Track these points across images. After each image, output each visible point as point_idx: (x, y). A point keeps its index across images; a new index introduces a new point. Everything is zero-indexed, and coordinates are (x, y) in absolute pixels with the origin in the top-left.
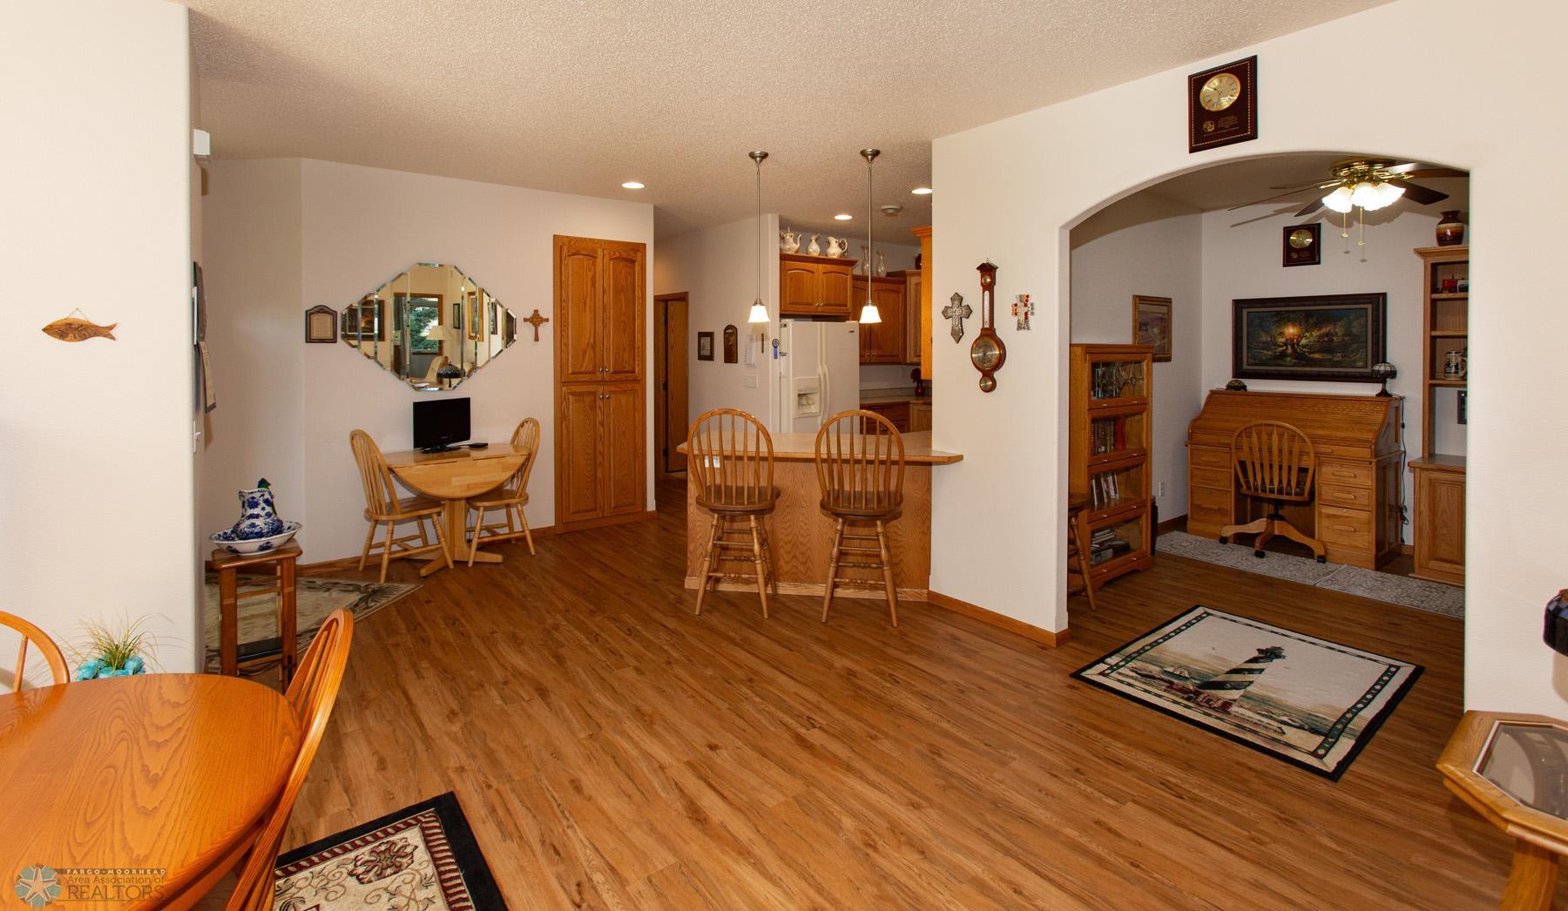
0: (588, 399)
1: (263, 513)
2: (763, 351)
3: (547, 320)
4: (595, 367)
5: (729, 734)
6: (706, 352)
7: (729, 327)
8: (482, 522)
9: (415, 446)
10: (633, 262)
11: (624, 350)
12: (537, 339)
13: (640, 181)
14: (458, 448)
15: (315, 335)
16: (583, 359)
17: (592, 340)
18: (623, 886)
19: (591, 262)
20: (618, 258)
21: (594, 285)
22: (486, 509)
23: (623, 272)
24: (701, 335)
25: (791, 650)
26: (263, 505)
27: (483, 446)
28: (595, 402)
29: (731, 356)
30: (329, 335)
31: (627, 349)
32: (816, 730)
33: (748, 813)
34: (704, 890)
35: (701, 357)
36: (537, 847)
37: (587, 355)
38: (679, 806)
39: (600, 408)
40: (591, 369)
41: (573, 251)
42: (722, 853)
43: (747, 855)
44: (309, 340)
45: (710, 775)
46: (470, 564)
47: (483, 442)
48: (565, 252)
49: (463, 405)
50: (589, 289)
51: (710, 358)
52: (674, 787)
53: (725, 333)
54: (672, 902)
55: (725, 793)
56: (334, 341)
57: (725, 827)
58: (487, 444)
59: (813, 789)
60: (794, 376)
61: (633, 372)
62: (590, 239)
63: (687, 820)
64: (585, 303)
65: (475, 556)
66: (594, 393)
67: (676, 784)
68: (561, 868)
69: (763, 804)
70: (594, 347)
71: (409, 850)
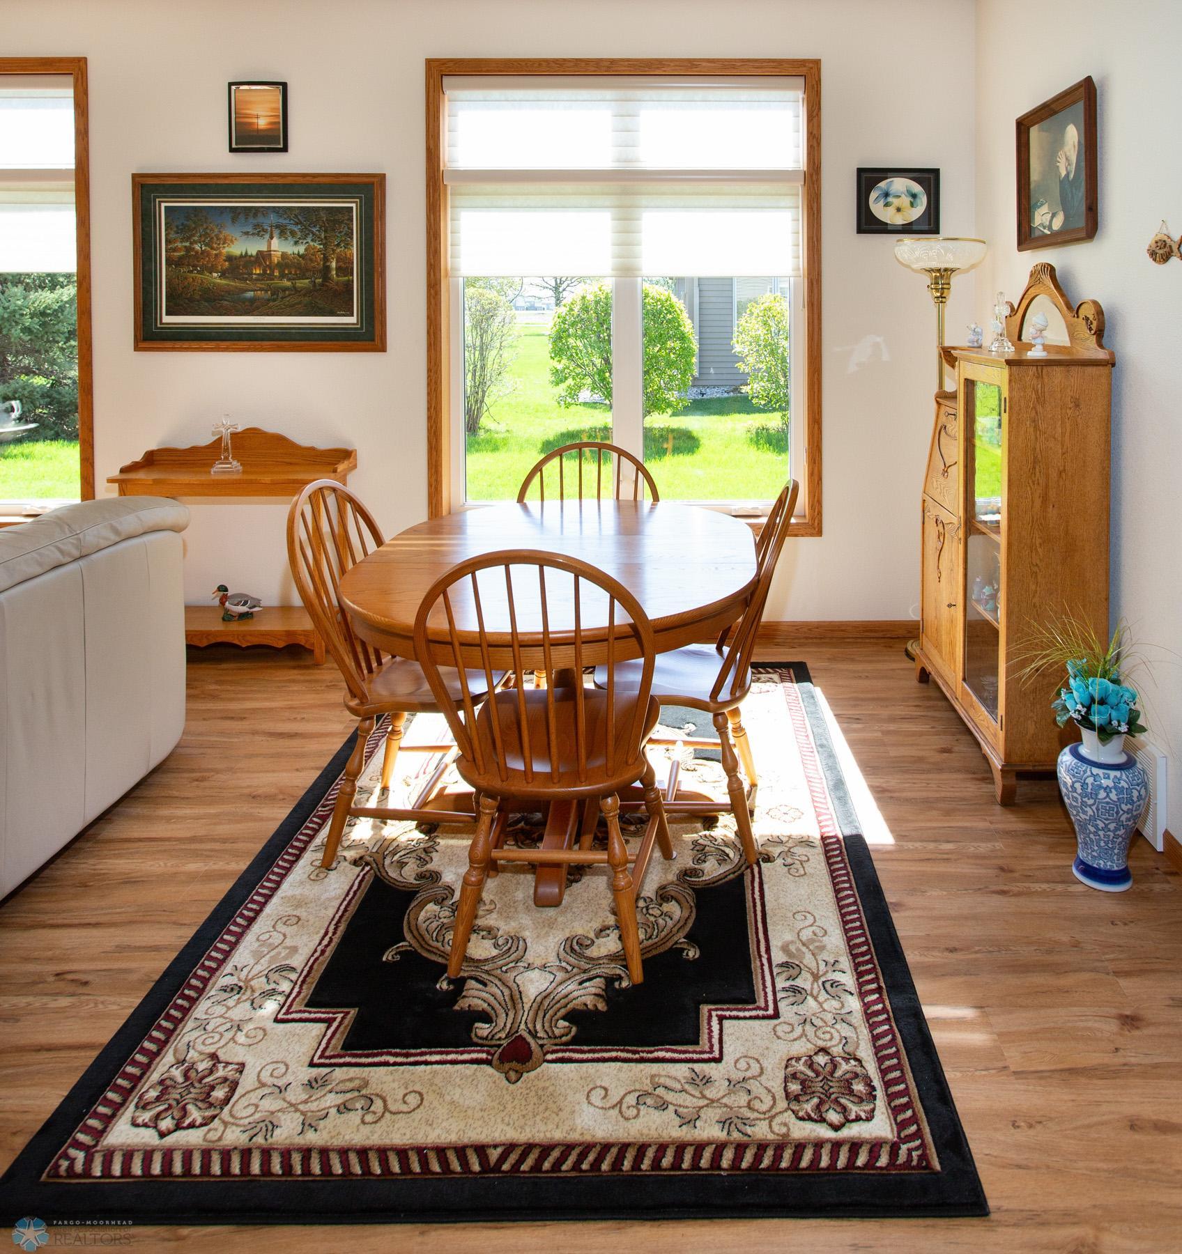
71: (833, 1117)
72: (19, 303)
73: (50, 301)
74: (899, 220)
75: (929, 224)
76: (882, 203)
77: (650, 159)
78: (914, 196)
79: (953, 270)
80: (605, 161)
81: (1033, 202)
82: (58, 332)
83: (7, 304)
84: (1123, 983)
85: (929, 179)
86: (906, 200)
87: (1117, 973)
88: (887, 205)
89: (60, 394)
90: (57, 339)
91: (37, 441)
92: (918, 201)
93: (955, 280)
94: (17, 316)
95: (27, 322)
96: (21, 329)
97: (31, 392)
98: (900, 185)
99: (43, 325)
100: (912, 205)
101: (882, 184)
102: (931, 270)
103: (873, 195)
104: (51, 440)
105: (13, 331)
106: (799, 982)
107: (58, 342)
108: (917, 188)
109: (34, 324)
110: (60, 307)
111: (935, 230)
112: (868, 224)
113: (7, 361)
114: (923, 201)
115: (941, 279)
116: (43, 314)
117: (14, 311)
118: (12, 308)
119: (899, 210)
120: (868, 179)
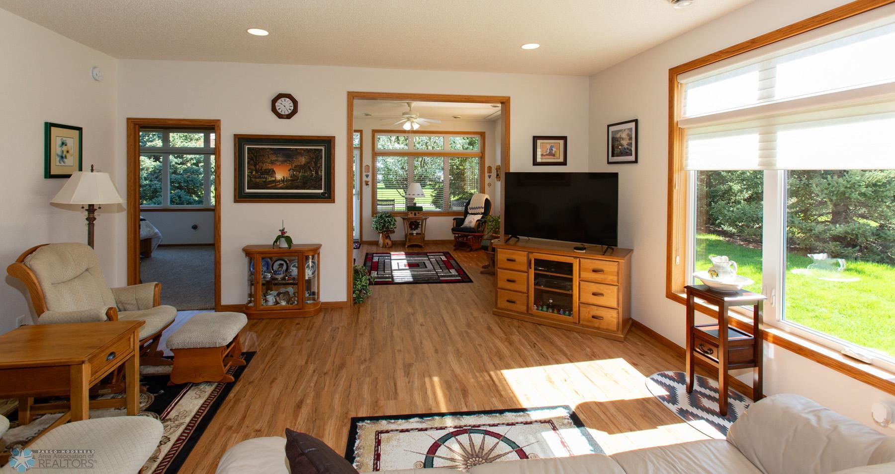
72: (858, 178)
73: (880, 178)
82: (886, 197)
83: (849, 179)
89: (886, 234)
90: (885, 200)
91: (868, 261)
94: (856, 186)
95: (863, 190)
96: (859, 194)
97: (864, 231)
99: (875, 192)
104: (878, 262)
105: (853, 195)
107: (886, 202)
109: (869, 191)
110: (888, 181)
113: (850, 210)
116: (875, 185)
117: (854, 183)
118: (853, 181)
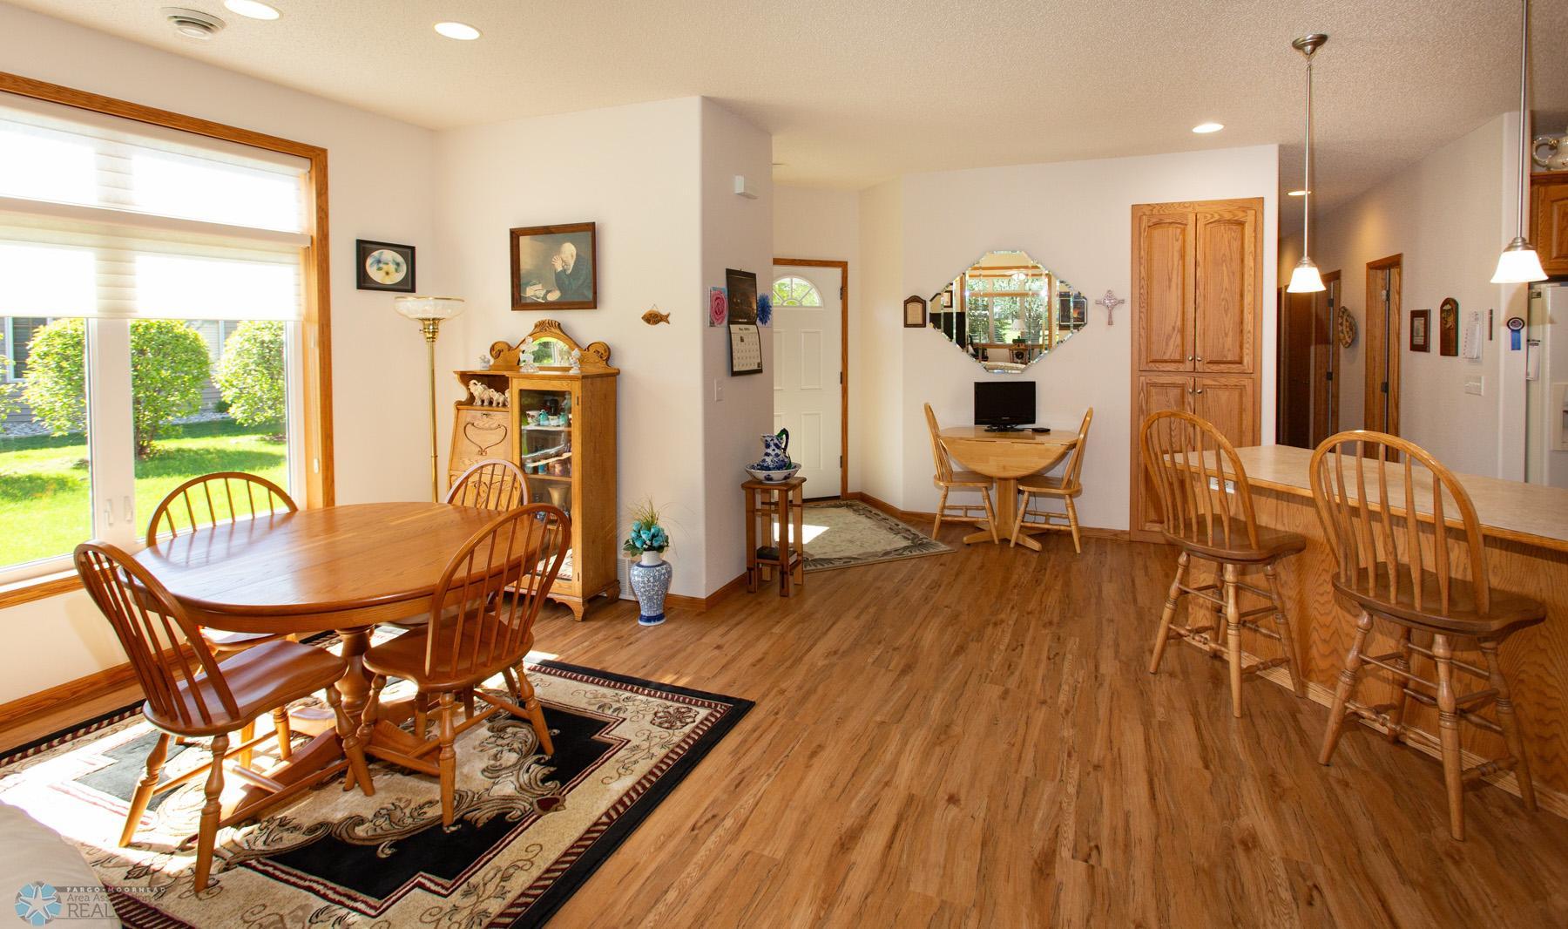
0: (1175, 392)
1: (773, 453)
2: (1491, 339)
3: (1122, 302)
4: (1183, 353)
5: (987, 799)
6: (1419, 340)
7: (1447, 302)
8: (1026, 507)
9: (977, 422)
10: (1241, 224)
11: (1226, 335)
12: (1110, 323)
13: (1216, 120)
14: (1023, 430)
15: (909, 322)
16: (1167, 345)
17: (1179, 323)
18: (730, 842)
19: (1179, 230)
20: (1218, 221)
21: (1183, 256)
22: (1032, 494)
23: (1225, 236)
24: (1415, 314)
25: (1207, 767)
26: (773, 447)
27: (1046, 431)
28: (1183, 396)
29: (1449, 346)
30: (920, 321)
31: (1231, 334)
32: (1081, 866)
33: (885, 877)
34: (760, 897)
35: (1415, 348)
36: (737, 771)
37: (1172, 340)
38: (849, 822)
39: (1189, 404)
40: (1177, 357)
41: (1154, 220)
42: (815, 885)
43: (826, 906)
44: (906, 325)
45: (911, 821)
46: (1012, 545)
47: (1046, 427)
48: (1144, 223)
49: (1029, 388)
50: (1176, 263)
51: (1424, 348)
52: (870, 805)
53: (1442, 311)
54: (732, 883)
55: (897, 846)
56: (924, 325)
57: (850, 868)
58: (1049, 430)
59: (974, 914)
60: (1552, 379)
61: (1240, 362)
62: (1180, 203)
63: (837, 837)
64: (1170, 280)
65: (1017, 538)
66: (1182, 387)
67: (876, 805)
68: (725, 797)
69: (908, 882)
70: (1183, 331)
71: (689, 720)
74: (388, 281)
75: (408, 285)
76: (375, 267)
77: (144, 202)
78: (398, 264)
79: (439, 319)
80: (90, 198)
81: (522, 281)
84: (703, 640)
85: (408, 253)
86: (392, 267)
87: (698, 640)
88: (380, 269)
92: (400, 268)
93: (441, 326)
98: (388, 255)
100: (397, 271)
101: (376, 254)
102: (423, 320)
103: (369, 261)
106: (614, 707)
108: (400, 259)
111: (413, 290)
112: (364, 282)
114: (404, 268)
115: (432, 327)
119: (387, 273)
120: (364, 249)
